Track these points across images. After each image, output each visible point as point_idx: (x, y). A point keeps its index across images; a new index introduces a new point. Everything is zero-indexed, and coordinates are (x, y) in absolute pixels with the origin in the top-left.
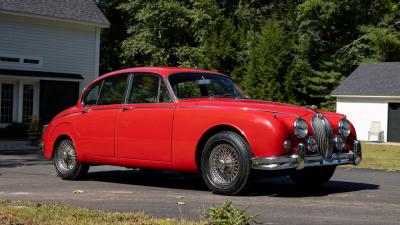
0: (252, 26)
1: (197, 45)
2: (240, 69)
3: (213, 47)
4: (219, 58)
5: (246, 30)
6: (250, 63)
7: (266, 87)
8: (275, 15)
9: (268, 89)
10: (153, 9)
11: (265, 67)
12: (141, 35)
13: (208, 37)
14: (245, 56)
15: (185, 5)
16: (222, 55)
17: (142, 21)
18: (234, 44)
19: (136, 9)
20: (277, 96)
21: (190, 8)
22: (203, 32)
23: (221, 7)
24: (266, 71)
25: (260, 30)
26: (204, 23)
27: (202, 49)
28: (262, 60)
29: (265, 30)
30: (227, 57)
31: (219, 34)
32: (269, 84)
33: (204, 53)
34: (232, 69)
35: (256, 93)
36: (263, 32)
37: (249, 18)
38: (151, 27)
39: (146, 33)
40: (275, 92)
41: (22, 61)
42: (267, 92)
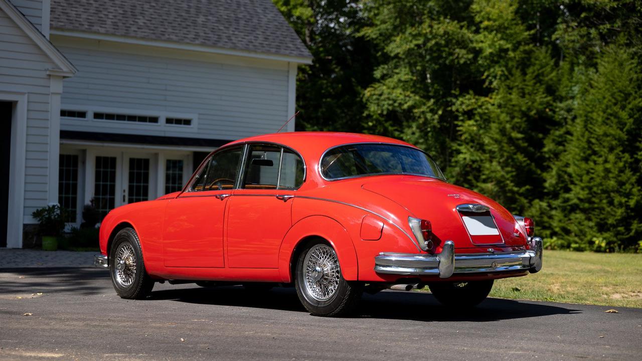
0: (582, 58)
1: (487, 92)
2: (562, 131)
3: (514, 96)
4: (525, 114)
5: (572, 65)
6: (578, 121)
7: (606, 161)
8: (622, 39)
9: (608, 166)
10: (415, 37)
11: (604, 128)
12: (396, 78)
13: (507, 78)
14: (569, 110)
15: (468, 28)
16: (529, 109)
17: (397, 56)
18: (551, 90)
19: (387, 37)
20: (624, 178)
21: (477, 32)
22: (498, 70)
23: (529, 28)
24: (606, 135)
25: (595, 66)
26: (500, 56)
27: (496, 99)
28: (598, 116)
29: (605, 66)
30: (538, 112)
31: (524, 74)
32: (611, 157)
33: (500, 106)
34: (546, 133)
35: (588, 173)
36: (601, 69)
37: (578, 45)
38: (411, 65)
39: (404, 74)
40: (621, 171)
41: (162, 121)
42: (607, 171)
